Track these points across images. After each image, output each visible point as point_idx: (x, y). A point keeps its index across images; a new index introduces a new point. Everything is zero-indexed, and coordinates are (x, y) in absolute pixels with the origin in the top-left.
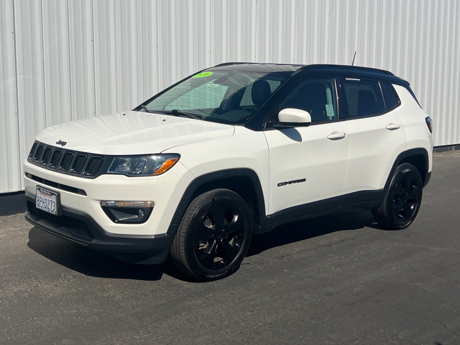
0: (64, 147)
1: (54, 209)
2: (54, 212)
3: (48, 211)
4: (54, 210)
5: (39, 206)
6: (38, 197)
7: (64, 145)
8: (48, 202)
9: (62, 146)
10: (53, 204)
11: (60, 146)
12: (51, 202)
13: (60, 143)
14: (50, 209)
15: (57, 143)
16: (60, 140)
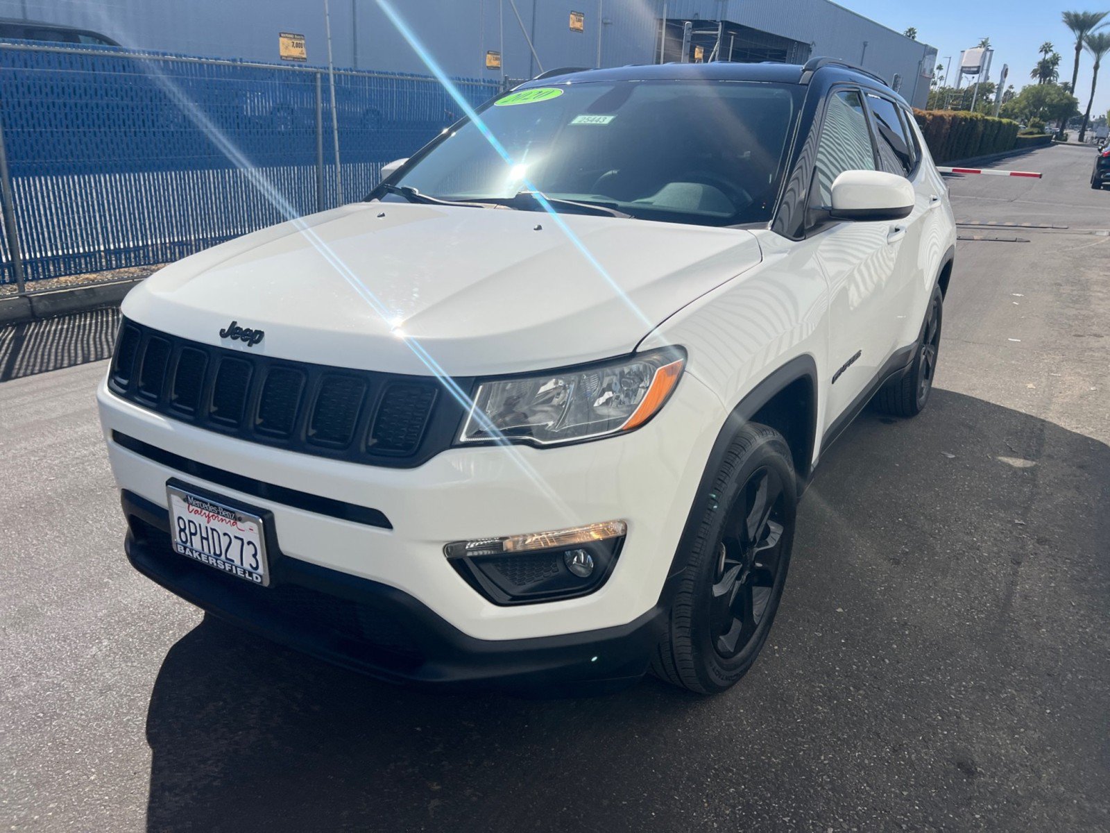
0: (255, 350)
1: (254, 565)
2: (254, 575)
3: (231, 570)
4: (257, 568)
5: (188, 550)
6: (180, 518)
7: (257, 342)
8: (224, 541)
9: (250, 345)
10: (248, 550)
11: (240, 346)
12: (240, 542)
13: (234, 331)
14: (237, 562)
15: (223, 334)
16: (234, 323)
